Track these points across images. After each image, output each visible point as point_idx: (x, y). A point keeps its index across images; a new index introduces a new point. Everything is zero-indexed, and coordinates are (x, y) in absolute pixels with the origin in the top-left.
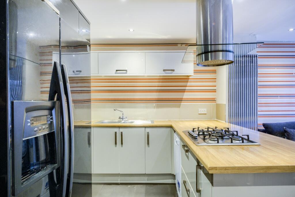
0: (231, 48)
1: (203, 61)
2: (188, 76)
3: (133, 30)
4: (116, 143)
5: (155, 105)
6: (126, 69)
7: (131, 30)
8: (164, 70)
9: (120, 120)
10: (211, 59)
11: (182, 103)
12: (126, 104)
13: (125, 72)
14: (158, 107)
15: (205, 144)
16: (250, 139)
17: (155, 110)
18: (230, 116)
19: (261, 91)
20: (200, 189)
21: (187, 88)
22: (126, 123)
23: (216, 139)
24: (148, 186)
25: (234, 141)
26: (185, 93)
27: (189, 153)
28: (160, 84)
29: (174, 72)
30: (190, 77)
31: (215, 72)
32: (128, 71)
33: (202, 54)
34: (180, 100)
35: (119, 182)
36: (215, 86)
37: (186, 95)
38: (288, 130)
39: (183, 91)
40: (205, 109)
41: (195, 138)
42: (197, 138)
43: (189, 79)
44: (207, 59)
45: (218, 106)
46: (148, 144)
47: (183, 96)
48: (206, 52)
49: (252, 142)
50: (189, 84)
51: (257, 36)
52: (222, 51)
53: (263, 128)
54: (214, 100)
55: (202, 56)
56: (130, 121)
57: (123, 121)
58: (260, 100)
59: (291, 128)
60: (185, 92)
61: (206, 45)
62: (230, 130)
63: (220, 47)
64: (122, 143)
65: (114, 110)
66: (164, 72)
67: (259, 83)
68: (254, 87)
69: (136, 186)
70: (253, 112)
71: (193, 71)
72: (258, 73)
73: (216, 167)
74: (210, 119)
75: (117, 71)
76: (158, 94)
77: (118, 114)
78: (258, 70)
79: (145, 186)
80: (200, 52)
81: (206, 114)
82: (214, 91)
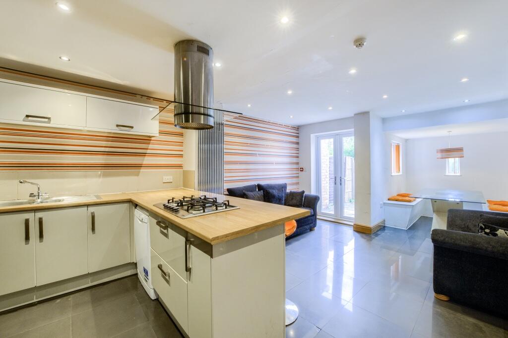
0: (211, 112)
1: (182, 122)
2: (150, 137)
3: (67, 59)
4: (27, 238)
5: (100, 173)
6: (50, 117)
7: (65, 58)
8: (118, 126)
9: (31, 198)
10: (192, 122)
11: (141, 170)
12: (45, 172)
13: (47, 120)
14: (105, 175)
15: (191, 215)
16: (230, 204)
17: (101, 180)
18: (199, 183)
19: (227, 158)
20: (190, 267)
21: (148, 151)
22: (47, 202)
23: (201, 209)
24: (94, 290)
25: (219, 208)
26: (146, 158)
27: (169, 229)
28: (110, 144)
29: (132, 130)
30: (153, 139)
31: (181, 135)
32: (52, 119)
33: (182, 114)
34: (139, 166)
35: (35, 300)
36: (182, 151)
37: (147, 160)
38: (246, 193)
39: (144, 155)
40: (171, 177)
41: (174, 211)
42: (178, 211)
43: (151, 140)
44: (187, 120)
45: (186, 174)
46: (93, 229)
47: (143, 160)
48: (187, 113)
49: (233, 207)
50: (151, 146)
51: (223, 105)
52: (204, 114)
53: (227, 193)
54: (180, 166)
55: (182, 116)
56: (54, 198)
57: (39, 200)
58: (226, 167)
59: (248, 191)
60: (145, 156)
61: (186, 104)
62: (207, 197)
63: (202, 110)
64: (41, 236)
65: (21, 182)
66: (117, 128)
67: (225, 151)
68: (221, 153)
69: (71, 296)
70: (220, 179)
71: (158, 132)
72: (225, 140)
73: (218, 237)
74: (176, 188)
75: (27, 116)
76: (105, 157)
77: (28, 188)
78: (225, 138)
79: (88, 292)
80: (180, 112)
81: (171, 182)
82: (181, 156)
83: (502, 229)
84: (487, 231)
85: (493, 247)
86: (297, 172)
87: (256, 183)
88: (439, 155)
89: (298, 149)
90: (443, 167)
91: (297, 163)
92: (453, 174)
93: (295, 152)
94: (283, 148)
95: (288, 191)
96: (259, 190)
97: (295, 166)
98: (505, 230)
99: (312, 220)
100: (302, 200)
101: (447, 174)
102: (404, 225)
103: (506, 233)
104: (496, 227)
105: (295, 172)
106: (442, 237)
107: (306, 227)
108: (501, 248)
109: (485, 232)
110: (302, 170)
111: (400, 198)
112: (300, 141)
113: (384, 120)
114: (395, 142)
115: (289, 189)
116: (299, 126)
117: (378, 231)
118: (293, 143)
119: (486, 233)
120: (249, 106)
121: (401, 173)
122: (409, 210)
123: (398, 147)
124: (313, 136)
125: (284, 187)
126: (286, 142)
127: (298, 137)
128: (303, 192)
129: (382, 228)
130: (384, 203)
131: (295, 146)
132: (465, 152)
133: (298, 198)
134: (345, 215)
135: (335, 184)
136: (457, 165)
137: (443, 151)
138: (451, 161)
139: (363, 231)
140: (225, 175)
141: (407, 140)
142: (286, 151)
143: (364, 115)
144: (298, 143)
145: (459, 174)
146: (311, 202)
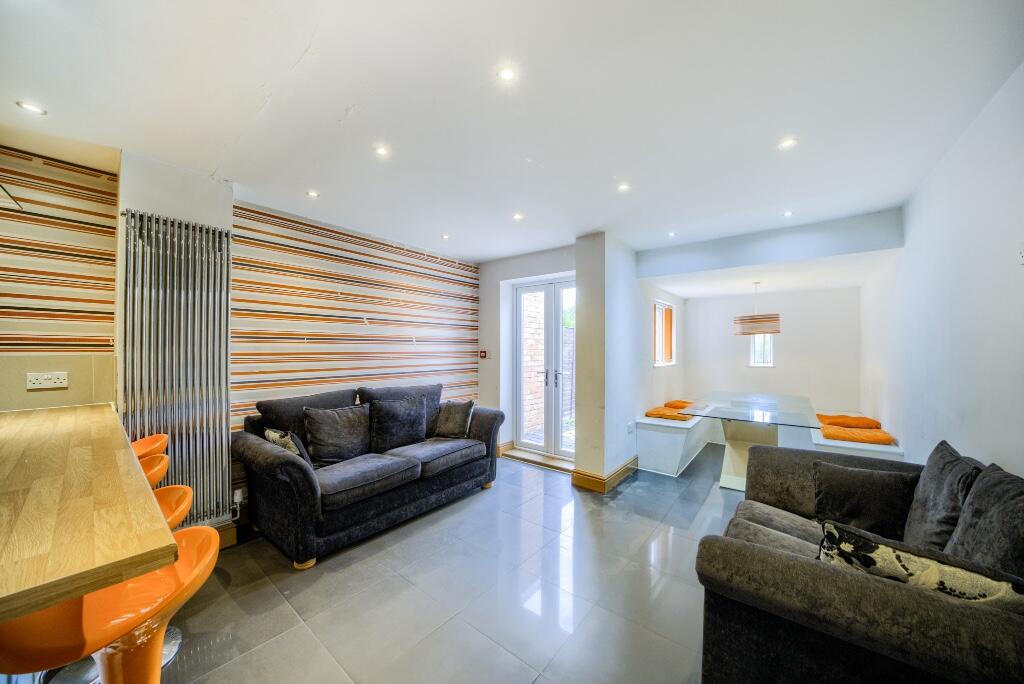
19: (239, 323)
31: (109, 259)
36: (112, 302)
38: (313, 411)
40: (63, 374)
51: (235, 186)
53: (255, 413)
54: (103, 344)
58: (238, 348)
59: (319, 407)
70: (216, 379)
72: (232, 277)
78: (232, 271)
81: (66, 388)
82: (107, 316)
83: (887, 545)
84: (847, 547)
85: (872, 622)
86: (474, 359)
87: (355, 385)
88: (738, 328)
89: (475, 312)
90: (746, 351)
91: (475, 341)
92: (762, 365)
93: (470, 317)
94: (448, 309)
95: (443, 400)
96: (363, 401)
97: (469, 347)
98: (895, 549)
99: (481, 466)
100: (465, 421)
101: (752, 364)
102: (672, 467)
103: (898, 557)
104: (870, 535)
105: (469, 360)
106: (724, 568)
107: (466, 484)
108: (895, 629)
109: (839, 549)
110: (484, 355)
111: (669, 412)
112: (482, 294)
113: (639, 256)
114: (662, 303)
115: (445, 398)
116: (479, 264)
117: (619, 484)
118: (468, 298)
119: (842, 554)
120: (313, 194)
121: (674, 362)
122: (681, 438)
123: (669, 313)
124: (505, 286)
125: (434, 393)
126: (456, 296)
127: (476, 286)
128: (470, 404)
129: (631, 474)
130: (637, 423)
131: (469, 305)
132: (782, 324)
133: (458, 417)
134: (564, 449)
135: (547, 384)
136: (769, 347)
137: (744, 320)
138: (759, 338)
139: (589, 487)
140: (232, 367)
141: (685, 301)
142: (453, 316)
143: (593, 240)
144: (476, 300)
145: (771, 365)
146: (485, 427)
